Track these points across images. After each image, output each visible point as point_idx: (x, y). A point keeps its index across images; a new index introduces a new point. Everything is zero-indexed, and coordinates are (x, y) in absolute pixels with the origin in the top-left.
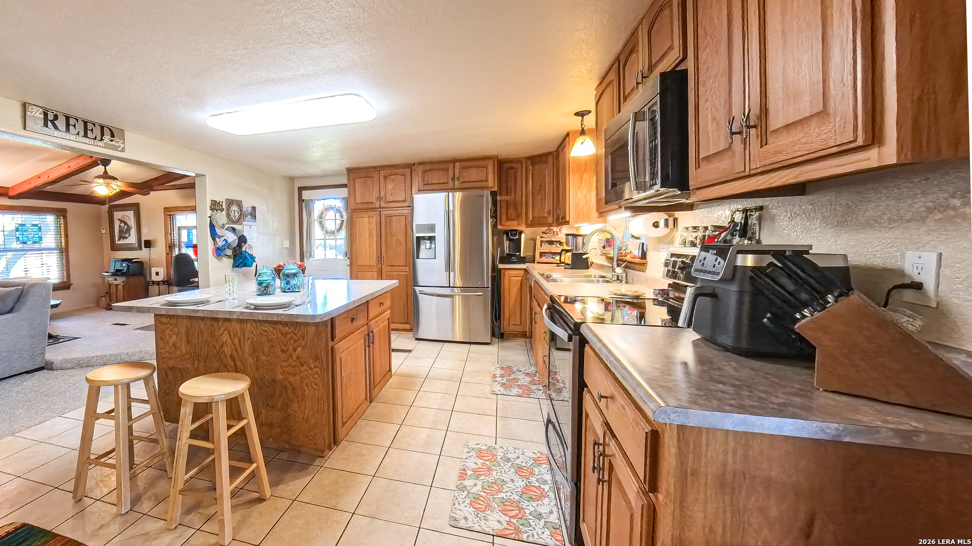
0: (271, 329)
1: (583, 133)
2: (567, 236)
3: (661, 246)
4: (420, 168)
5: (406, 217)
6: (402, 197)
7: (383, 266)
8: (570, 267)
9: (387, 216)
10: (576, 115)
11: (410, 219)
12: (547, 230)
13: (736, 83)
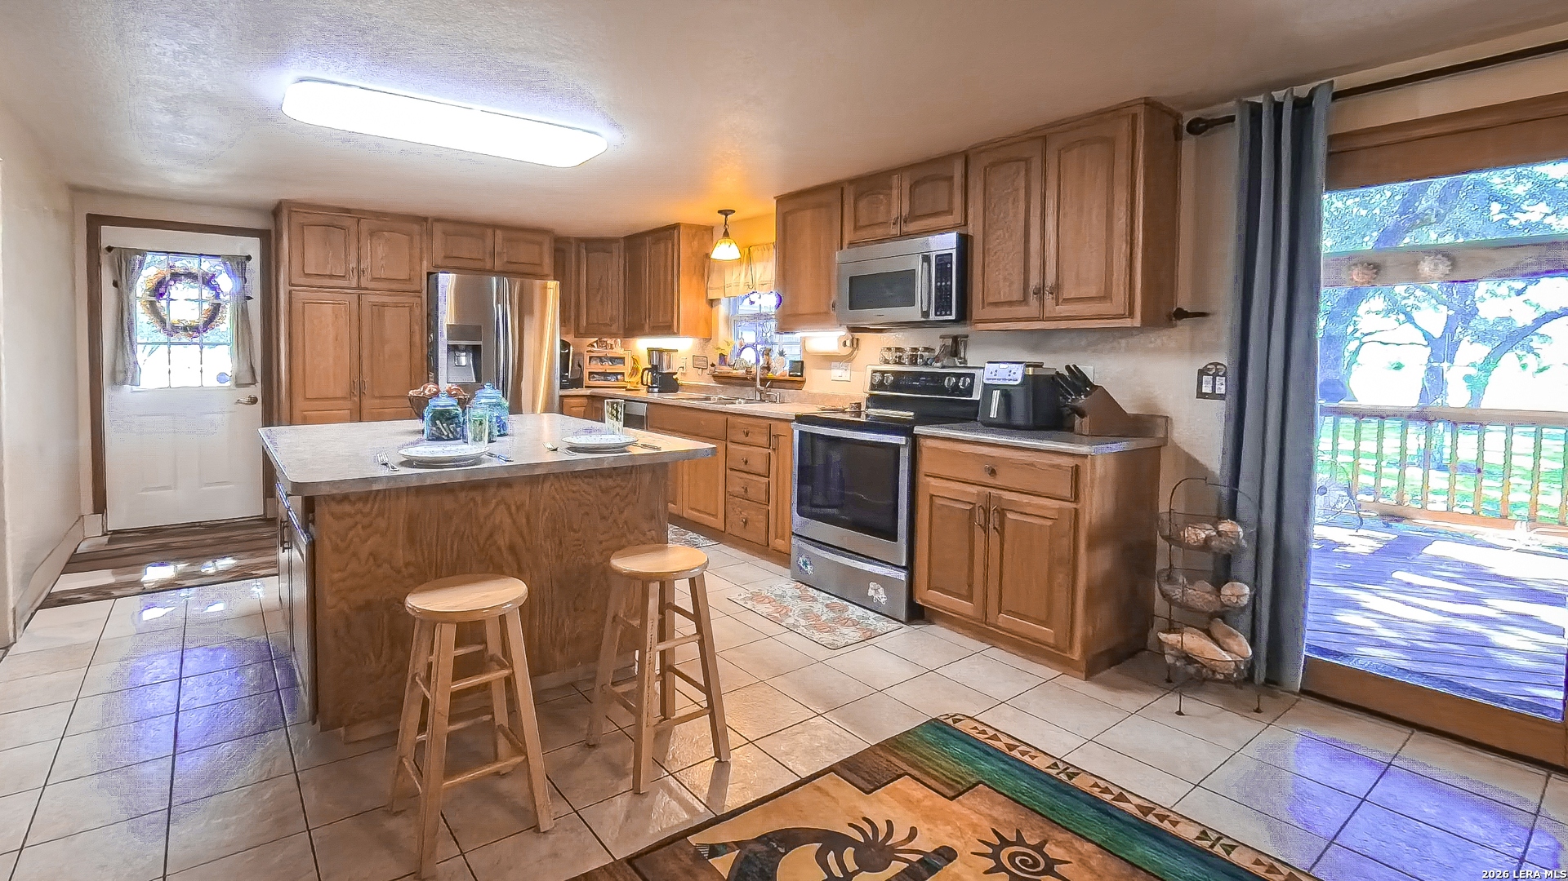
0: (585, 487)
1: (726, 234)
2: (650, 351)
3: (833, 364)
4: (438, 229)
5: (411, 309)
6: (404, 275)
7: (363, 398)
8: (656, 390)
9: (374, 305)
10: (720, 212)
11: (417, 311)
12: (596, 342)
13: (1035, 262)
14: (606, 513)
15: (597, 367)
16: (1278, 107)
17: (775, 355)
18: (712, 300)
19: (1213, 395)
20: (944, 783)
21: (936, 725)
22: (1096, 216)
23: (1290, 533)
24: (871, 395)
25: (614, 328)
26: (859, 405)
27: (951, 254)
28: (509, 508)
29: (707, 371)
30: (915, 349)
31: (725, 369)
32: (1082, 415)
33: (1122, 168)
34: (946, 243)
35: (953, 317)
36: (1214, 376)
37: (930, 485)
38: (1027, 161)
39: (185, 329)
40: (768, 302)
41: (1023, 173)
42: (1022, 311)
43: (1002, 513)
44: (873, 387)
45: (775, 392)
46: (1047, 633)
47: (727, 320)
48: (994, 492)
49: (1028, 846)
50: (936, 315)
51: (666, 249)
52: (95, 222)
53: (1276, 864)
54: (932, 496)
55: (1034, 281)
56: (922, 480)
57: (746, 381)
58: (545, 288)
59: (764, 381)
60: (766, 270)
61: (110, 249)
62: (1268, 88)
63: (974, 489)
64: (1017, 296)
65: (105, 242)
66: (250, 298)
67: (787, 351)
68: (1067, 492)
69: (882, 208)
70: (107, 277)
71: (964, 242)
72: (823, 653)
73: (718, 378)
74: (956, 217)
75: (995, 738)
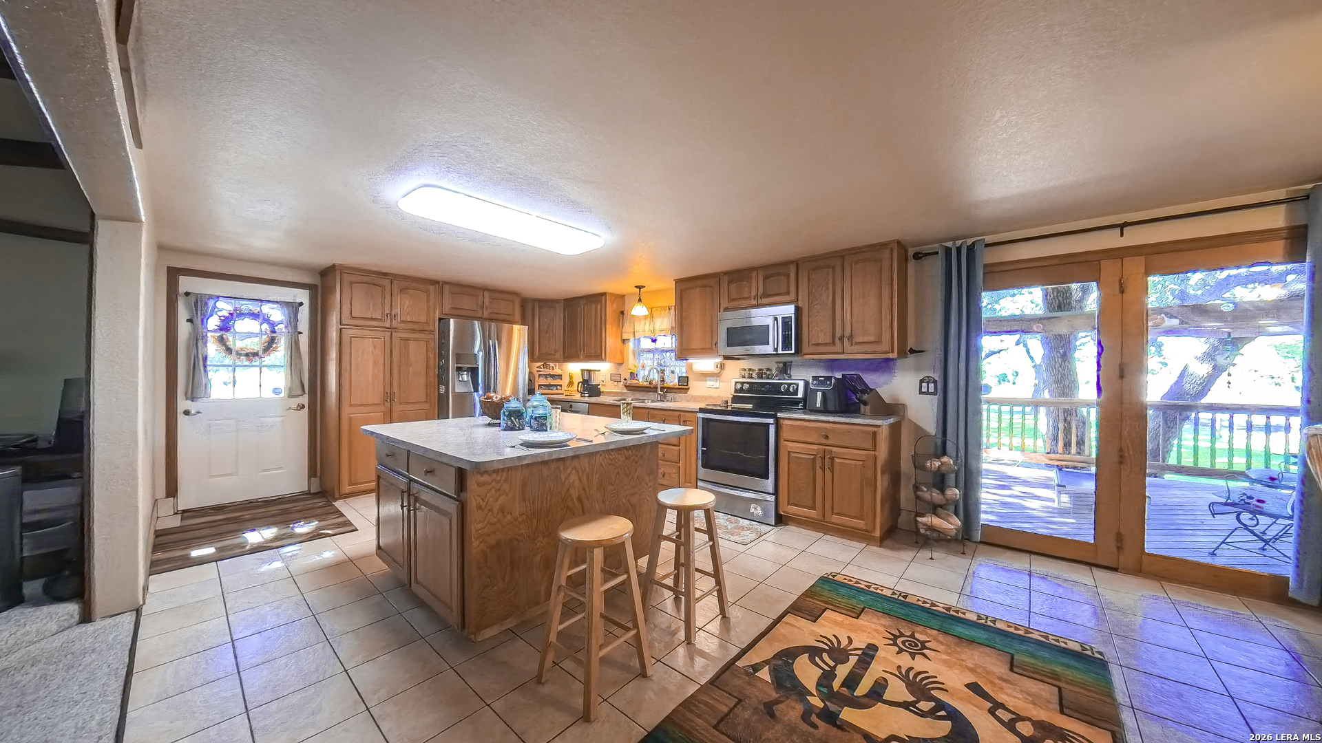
1: (640, 300)
2: (583, 371)
3: (708, 378)
4: (446, 288)
5: (427, 343)
6: (423, 319)
7: (394, 404)
8: (586, 395)
9: (402, 339)
10: (636, 287)
11: (432, 345)
12: (543, 365)
13: (838, 322)
14: (628, 472)
15: (543, 381)
16: (959, 249)
17: (667, 372)
18: (624, 340)
19: (927, 393)
20: (848, 610)
21: (824, 580)
22: (873, 301)
23: (972, 462)
24: (734, 396)
25: (557, 356)
26: (727, 402)
27: (791, 317)
28: (577, 471)
29: (622, 383)
30: (760, 370)
31: (634, 382)
32: (865, 404)
33: (886, 276)
34: (789, 310)
35: (793, 352)
36: (928, 383)
37: (787, 446)
38: (833, 268)
39: (247, 355)
40: (667, 342)
41: (831, 274)
42: (830, 349)
43: (832, 459)
44: (736, 391)
45: (669, 395)
46: (860, 524)
47: (634, 352)
48: (826, 447)
49: (907, 636)
50: (782, 350)
51: (596, 308)
52: (173, 274)
53: (1018, 626)
54: (789, 452)
55: (838, 334)
56: (783, 443)
57: (650, 389)
58: (511, 331)
59: (662, 389)
60: (665, 322)
61: (187, 294)
62: (954, 239)
63: (815, 447)
64: (829, 340)
65: (182, 289)
66: (300, 333)
67: (677, 370)
68: (869, 445)
69: (746, 289)
70: (183, 314)
71: (798, 310)
72: (742, 548)
73: (628, 387)
74: (792, 296)
75: (857, 583)
